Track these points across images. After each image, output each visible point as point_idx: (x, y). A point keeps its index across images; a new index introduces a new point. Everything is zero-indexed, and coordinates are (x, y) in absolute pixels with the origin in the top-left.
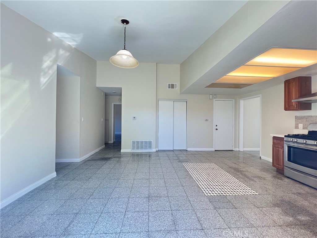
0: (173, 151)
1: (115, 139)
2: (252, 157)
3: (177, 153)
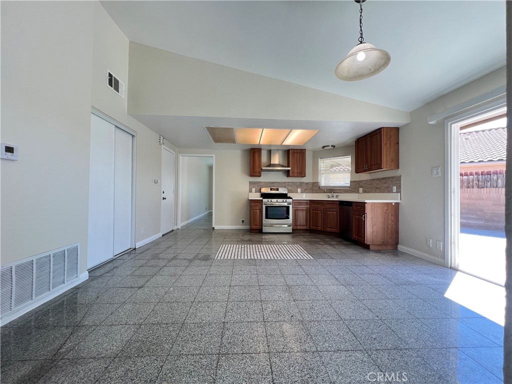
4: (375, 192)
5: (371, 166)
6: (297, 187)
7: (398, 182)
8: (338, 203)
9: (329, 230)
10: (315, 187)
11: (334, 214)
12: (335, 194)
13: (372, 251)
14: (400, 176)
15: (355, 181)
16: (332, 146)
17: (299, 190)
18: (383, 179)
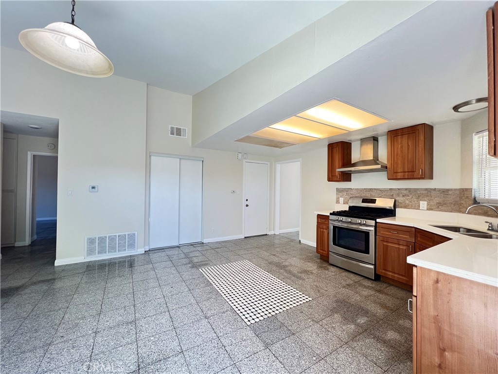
0: (178, 247)
1: (37, 234)
2: (291, 242)
3: (186, 250)
6: (420, 198)
10: (463, 200)
17: (423, 204)
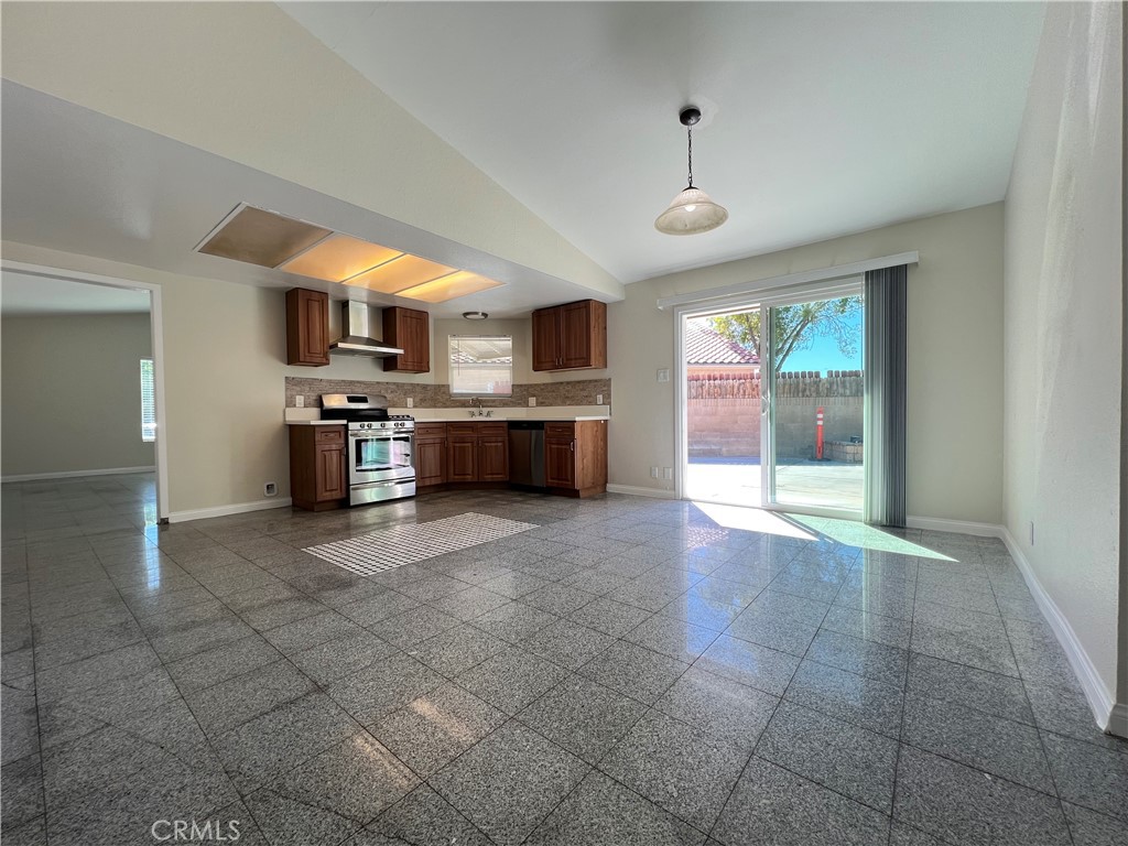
4: (564, 404)
5: (567, 360)
6: (406, 394)
7: (605, 388)
8: (506, 425)
9: (488, 478)
10: (439, 395)
11: (496, 446)
12: (485, 410)
13: (584, 498)
14: (610, 379)
15: (521, 386)
16: (483, 314)
17: (410, 401)
18: (579, 382)
